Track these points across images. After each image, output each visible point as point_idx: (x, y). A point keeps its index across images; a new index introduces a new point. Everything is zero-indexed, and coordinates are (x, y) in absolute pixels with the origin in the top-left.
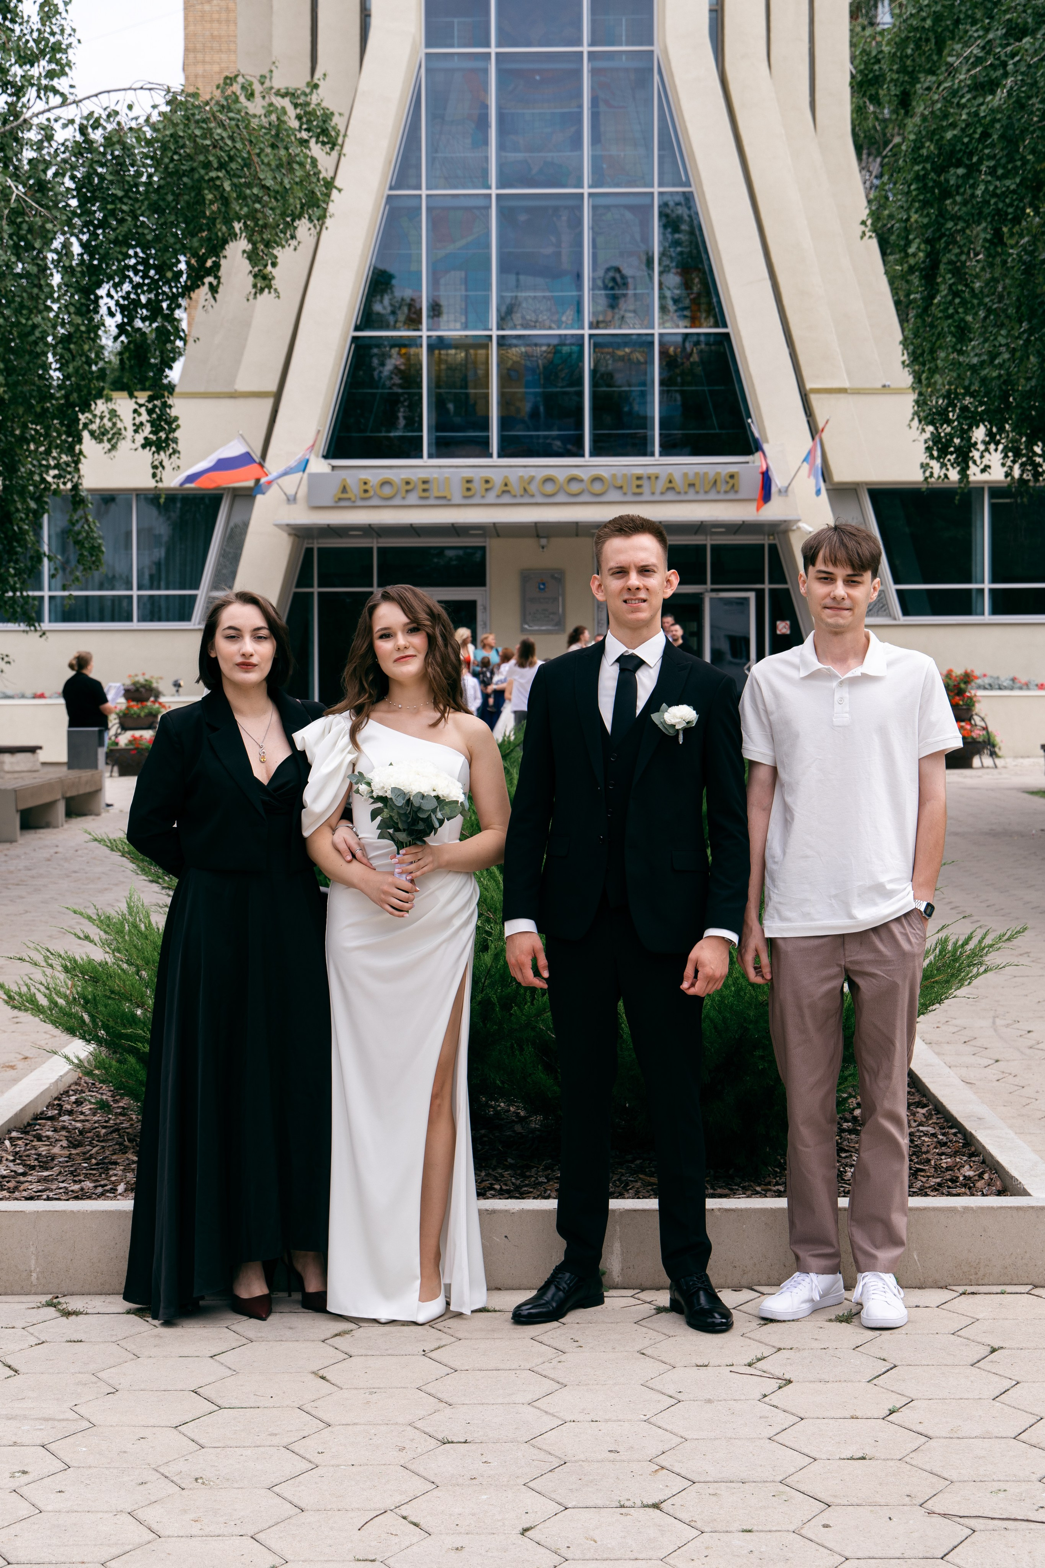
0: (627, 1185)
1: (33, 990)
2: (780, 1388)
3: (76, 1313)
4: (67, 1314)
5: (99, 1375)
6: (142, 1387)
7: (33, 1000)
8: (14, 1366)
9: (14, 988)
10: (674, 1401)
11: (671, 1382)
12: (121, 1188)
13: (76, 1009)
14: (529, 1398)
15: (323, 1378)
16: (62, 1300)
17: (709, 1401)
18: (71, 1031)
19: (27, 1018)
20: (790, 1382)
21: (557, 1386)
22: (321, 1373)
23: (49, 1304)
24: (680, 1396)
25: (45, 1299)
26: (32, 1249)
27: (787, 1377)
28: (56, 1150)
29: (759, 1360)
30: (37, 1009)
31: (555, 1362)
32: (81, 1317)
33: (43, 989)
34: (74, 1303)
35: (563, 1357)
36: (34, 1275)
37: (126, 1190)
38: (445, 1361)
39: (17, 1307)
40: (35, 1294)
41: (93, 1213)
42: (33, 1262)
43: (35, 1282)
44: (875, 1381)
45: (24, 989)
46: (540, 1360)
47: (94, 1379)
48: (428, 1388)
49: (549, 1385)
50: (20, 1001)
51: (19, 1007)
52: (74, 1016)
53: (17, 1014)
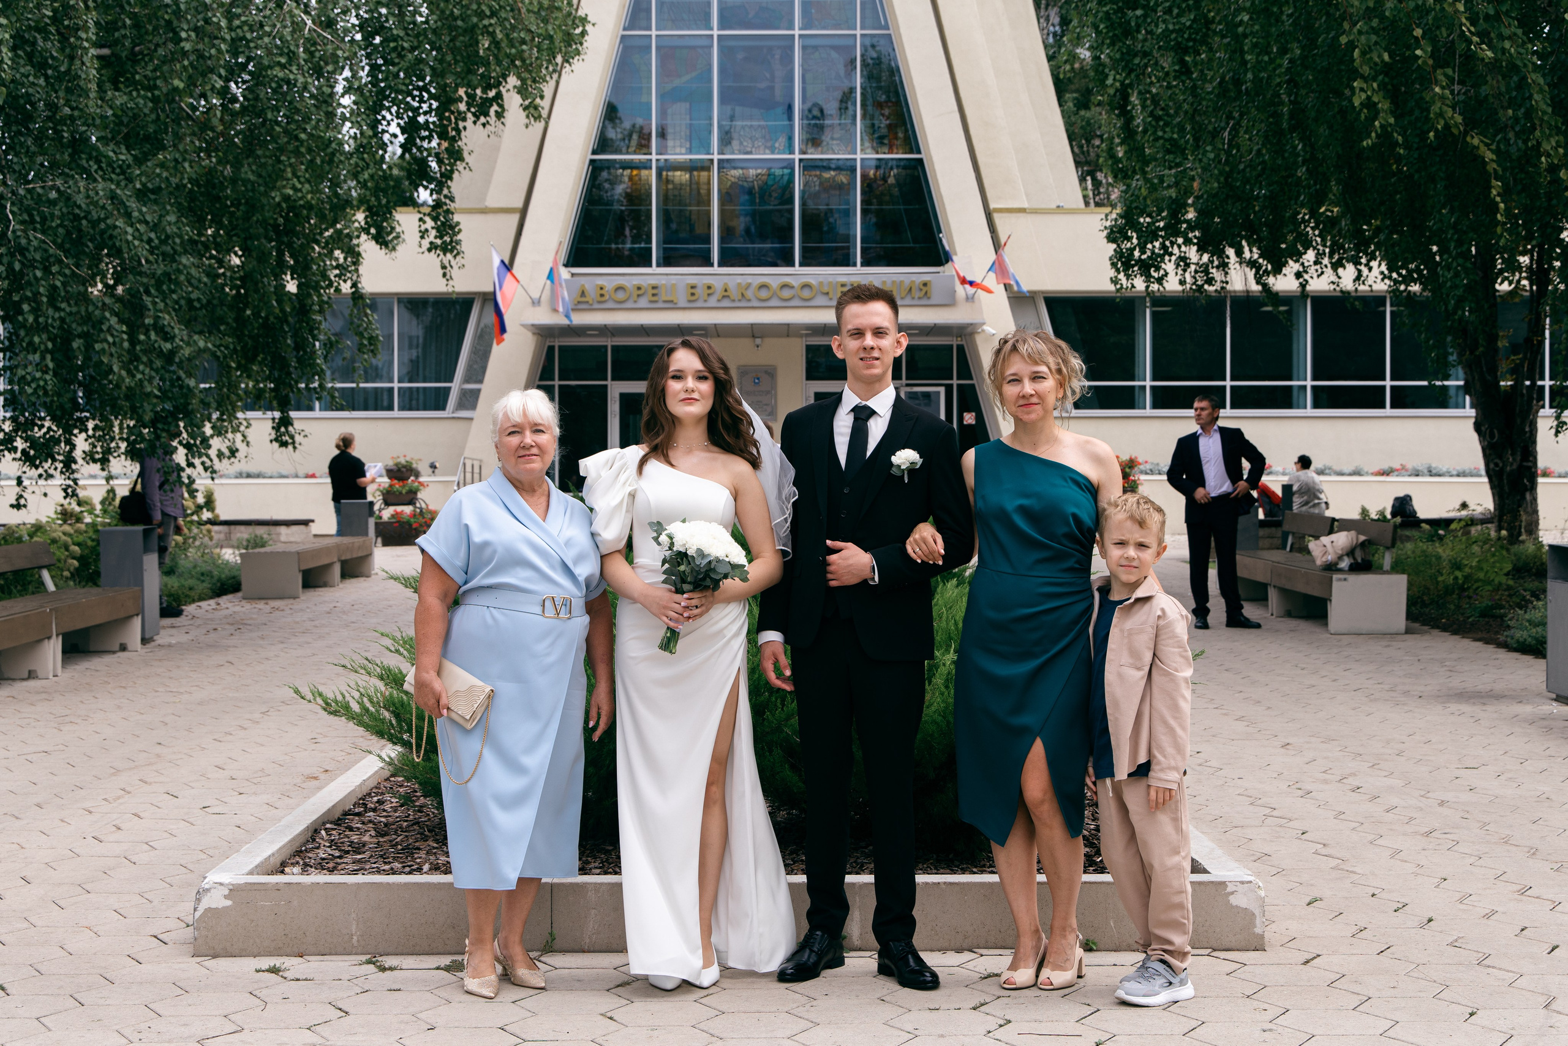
0: (862, 866)
1: (348, 698)
2: (1001, 1026)
3: (391, 969)
4: (383, 969)
5: (418, 1015)
6: (456, 1024)
7: (347, 707)
8: (344, 1008)
9: (330, 696)
10: (911, 1036)
11: (909, 1021)
12: (426, 867)
13: (387, 715)
14: (788, 1033)
15: (611, 1018)
16: (380, 959)
17: (942, 1036)
18: (380, 734)
19: (340, 722)
20: (1009, 1022)
21: (811, 1025)
22: (609, 1015)
23: (369, 962)
24: (916, 1032)
25: (364, 958)
26: (354, 915)
27: (1007, 1017)
28: (366, 838)
29: (982, 1005)
30: (351, 716)
31: (808, 1006)
32: (395, 972)
33: (357, 695)
34: (389, 961)
35: (814, 1003)
36: (355, 938)
37: (430, 869)
38: (714, 1005)
39: (341, 964)
40: (356, 954)
41: (406, 885)
42: (354, 927)
43: (356, 944)
44: (1083, 1021)
45: (340, 698)
46: (795, 1005)
47: (415, 1019)
48: (701, 1026)
49: (804, 1024)
50: (336, 708)
51: (334, 713)
52: (383, 721)
53: (332, 719)
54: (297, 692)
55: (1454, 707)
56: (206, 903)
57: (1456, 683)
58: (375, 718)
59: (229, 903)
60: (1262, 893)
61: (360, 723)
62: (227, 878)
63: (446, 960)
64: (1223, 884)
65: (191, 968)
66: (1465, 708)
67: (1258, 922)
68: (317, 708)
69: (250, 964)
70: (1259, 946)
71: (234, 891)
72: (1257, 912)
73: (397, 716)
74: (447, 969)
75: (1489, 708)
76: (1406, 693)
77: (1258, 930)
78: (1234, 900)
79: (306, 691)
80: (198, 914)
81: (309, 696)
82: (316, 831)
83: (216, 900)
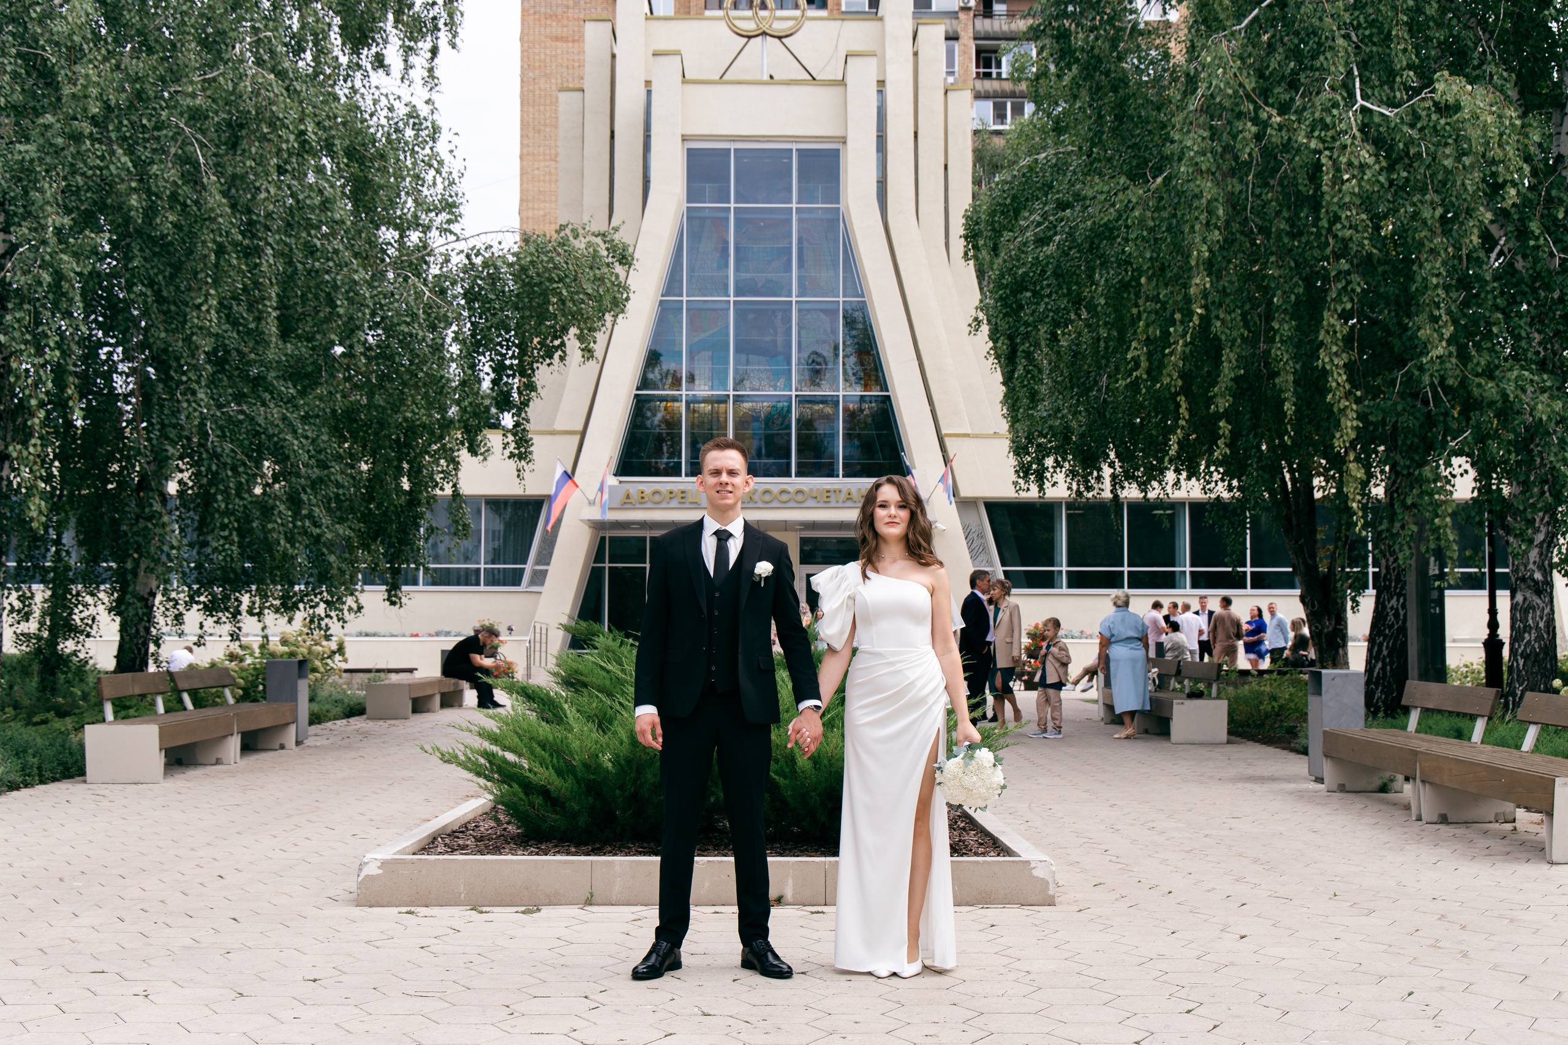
1: (457, 751)
3: (487, 912)
4: (482, 912)
7: (456, 757)
8: (457, 929)
9: (444, 749)
12: (509, 855)
13: (482, 761)
16: (479, 907)
18: (478, 774)
19: (453, 769)
23: (472, 909)
25: (469, 906)
26: (462, 880)
28: (469, 842)
30: (460, 764)
33: (462, 748)
34: (485, 909)
36: (463, 894)
39: (454, 910)
40: (465, 905)
43: (464, 898)
45: (451, 751)
50: (449, 759)
51: (448, 762)
52: (481, 765)
53: (447, 766)
54: (422, 748)
55: (1240, 785)
56: (367, 871)
57: (1250, 771)
58: (476, 764)
59: (380, 871)
60: (1054, 868)
61: (466, 768)
62: (379, 856)
63: (523, 908)
64: (1028, 862)
65: (357, 911)
66: (1249, 786)
67: (1051, 887)
68: (435, 760)
69: (395, 910)
70: (1051, 903)
71: (384, 864)
72: (1050, 881)
73: (490, 762)
74: (523, 912)
75: (1265, 786)
76: (1211, 777)
77: (1051, 892)
78: (1035, 873)
79: (427, 747)
80: (360, 879)
81: (431, 751)
82: (435, 838)
83: (372, 870)
